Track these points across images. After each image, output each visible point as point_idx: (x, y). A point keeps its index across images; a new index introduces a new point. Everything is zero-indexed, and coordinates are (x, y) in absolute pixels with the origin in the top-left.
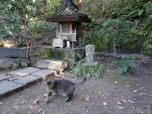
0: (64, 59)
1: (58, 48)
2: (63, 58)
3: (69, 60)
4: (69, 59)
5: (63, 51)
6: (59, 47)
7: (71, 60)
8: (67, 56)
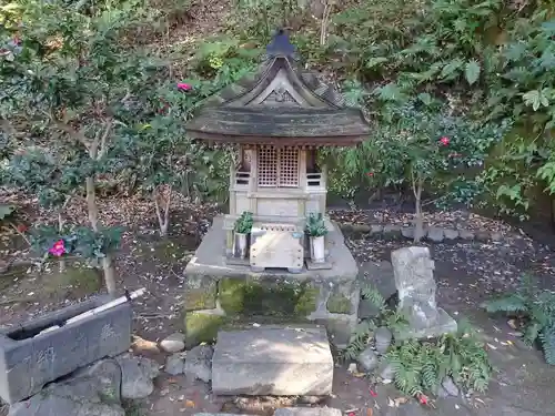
0: (309, 318)
1: (278, 274)
2: (305, 312)
3: (334, 321)
4: (333, 316)
5: (304, 284)
6: (286, 269)
7: (344, 317)
8: (321, 303)
